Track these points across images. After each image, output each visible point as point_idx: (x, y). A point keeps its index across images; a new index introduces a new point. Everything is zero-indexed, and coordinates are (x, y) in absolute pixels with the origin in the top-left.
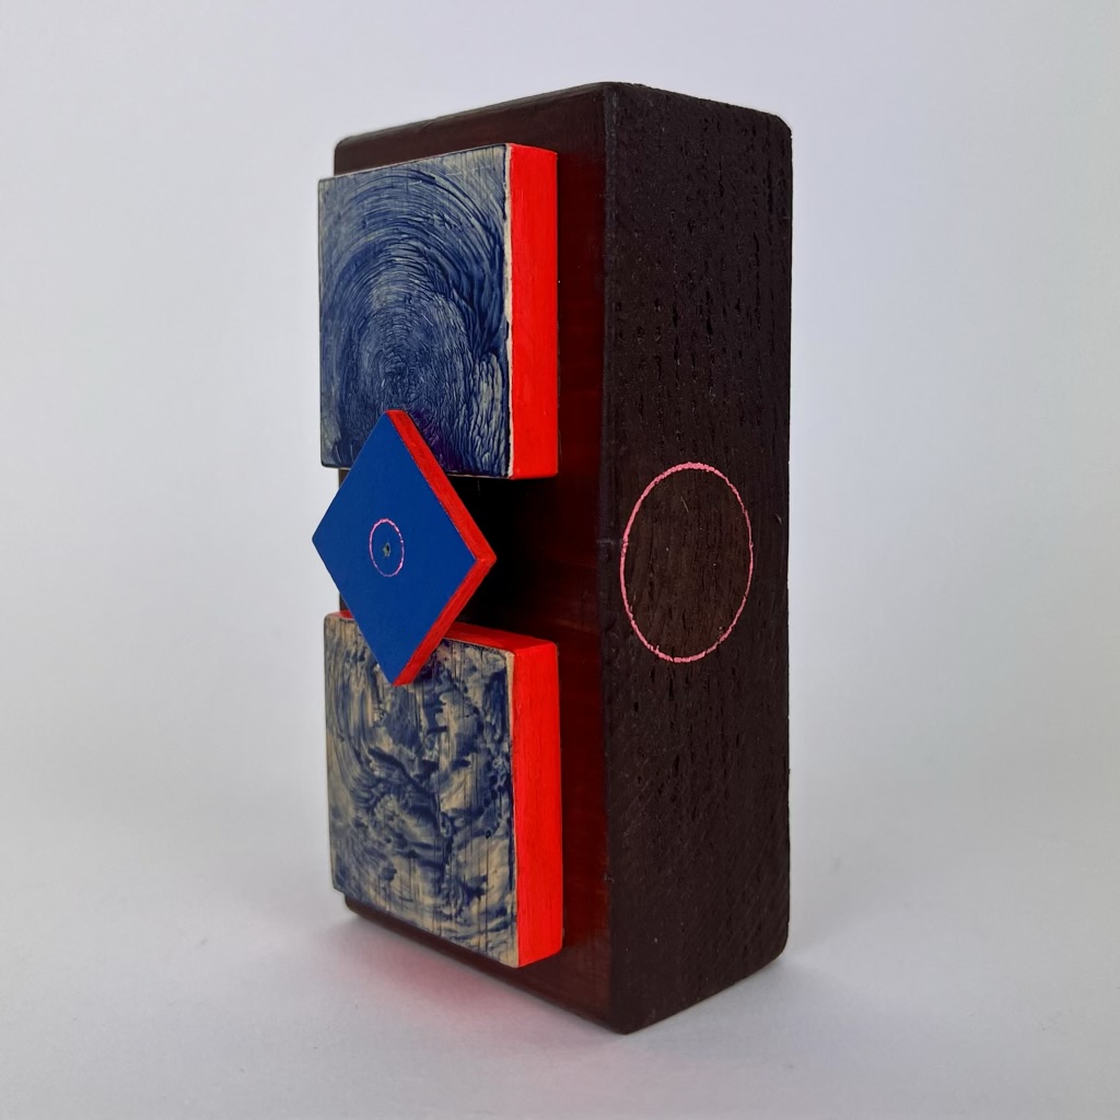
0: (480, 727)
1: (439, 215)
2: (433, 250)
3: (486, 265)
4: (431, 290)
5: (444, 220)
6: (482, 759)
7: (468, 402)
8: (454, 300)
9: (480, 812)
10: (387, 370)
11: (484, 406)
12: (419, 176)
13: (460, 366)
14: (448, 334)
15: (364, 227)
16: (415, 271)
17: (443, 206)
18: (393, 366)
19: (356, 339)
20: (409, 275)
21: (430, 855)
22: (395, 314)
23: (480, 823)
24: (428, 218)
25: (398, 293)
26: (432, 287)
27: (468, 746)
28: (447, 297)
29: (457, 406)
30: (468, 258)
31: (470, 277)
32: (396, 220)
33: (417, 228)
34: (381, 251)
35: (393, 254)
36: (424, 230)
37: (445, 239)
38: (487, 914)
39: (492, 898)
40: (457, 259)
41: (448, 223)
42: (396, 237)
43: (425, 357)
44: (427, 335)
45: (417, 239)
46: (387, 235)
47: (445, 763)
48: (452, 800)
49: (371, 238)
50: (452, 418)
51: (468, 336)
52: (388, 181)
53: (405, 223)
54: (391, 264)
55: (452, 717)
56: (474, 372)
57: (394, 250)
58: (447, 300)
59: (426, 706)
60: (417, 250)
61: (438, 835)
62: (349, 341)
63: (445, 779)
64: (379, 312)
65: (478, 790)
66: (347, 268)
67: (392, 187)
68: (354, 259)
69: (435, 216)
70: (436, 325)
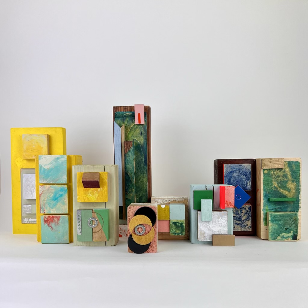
0: (248, 212)
2: (242, 172)
3: (249, 173)
4: (241, 175)
6: (248, 214)
7: (246, 184)
9: (247, 219)
11: (248, 185)
12: (240, 165)
13: (245, 181)
14: (244, 179)
16: (239, 173)
19: (230, 179)
21: (240, 224)
22: (236, 177)
23: (247, 220)
25: (237, 175)
27: (246, 213)
28: (244, 175)
31: (247, 174)
36: (240, 170)
38: (248, 227)
39: (249, 226)
40: (245, 173)
43: (240, 181)
44: (241, 179)
46: (235, 170)
47: (243, 215)
48: (243, 218)
49: (233, 170)
50: (244, 186)
51: (246, 179)
53: (238, 169)
54: (235, 172)
55: (244, 211)
56: (247, 182)
59: (240, 211)
61: (242, 222)
62: (229, 179)
63: (243, 217)
64: (234, 176)
65: (247, 217)
66: (229, 172)
68: (230, 172)
69: (242, 169)
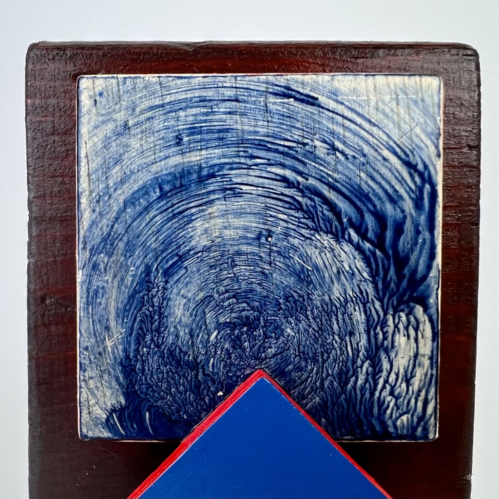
1: (325, 142)
4: (308, 228)
5: (334, 149)
8: (350, 241)
10: (222, 320)
12: (287, 93)
14: (339, 279)
15: (178, 144)
16: (280, 204)
17: (332, 133)
18: (234, 315)
20: (268, 208)
22: (239, 253)
24: (305, 144)
25: (246, 229)
26: (310, 224)
28: (339, 236)
29: (354, 362)
30: (376, 195)
31: (380, 218)
32: (242, 142)
33: (282, 153)
34: (213, 176)
35: (235, 180)
36: (298, 157)
37: (336, 170)
40: (357, 195)
41: (342, 153)
42: (243, 160)
43: (295, 305)
44: (300, 280)
45: (283, 166)
46: (224, 156)
49: (194, 158)
51: (375, 283)
52: (228, 92)
54: (232, 191)
56: (384, 324)
57: (237, 176)
58: (338, 241)
60: (284, 179)
64: (207, 249)
66: (144, 190)
67: (237, 100)
68: (158, 182)
69: (318, 143)
70: (317, 268)
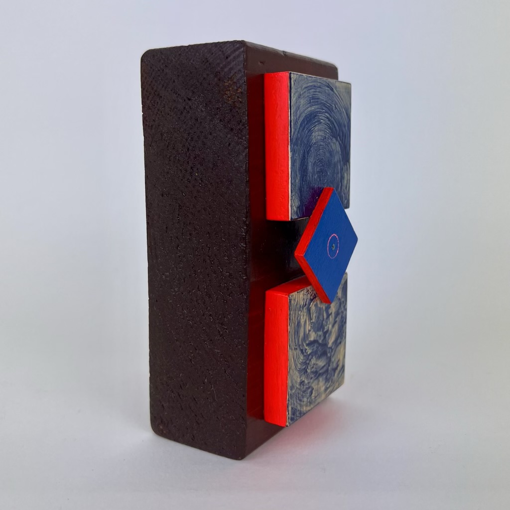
1: (334, 105)
2: (332, 119)
4: (332, 136)
7: (341, 182)
8: (338, 141)
10: (317, 170)
13: (339, 167)
14: (336, 154)
15: (310, 103)
16: (327, 127)
17: (336, 102)
18: (319, 168)
19: (306, 156)
20: (325, 128)
22: (321, 145)
24: (331, 106)
25: (321, 136)
26: (332, 134)
29: (338, 183)
31: (343, 133)
32: (321, 103)
33: (328, 108)
34: (316, 116)
35: (320, 118)
36: (330, 110)
40: (340, 125)
41: (337, 109)
42: (321, 110)
43: (330, 164)
44: (330, 155)
45: (328, 113)
46: (318, 109)
47: (330, 327)
48: (331, 340)
49: (312, 108)
51: (342, 155)
52: (319, 84)
53: (324, 105)
54: (319, 122)
55: (333, 308)
56: (343, 169)
57: (320, 116)
58: (336, 141)
59: (326, 309)
60: (328, 118)
62: (304, 157)
63: (331, 333)
64: (315, 143)
65: (338, 329)
70: (333, 150)
